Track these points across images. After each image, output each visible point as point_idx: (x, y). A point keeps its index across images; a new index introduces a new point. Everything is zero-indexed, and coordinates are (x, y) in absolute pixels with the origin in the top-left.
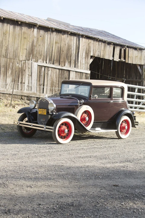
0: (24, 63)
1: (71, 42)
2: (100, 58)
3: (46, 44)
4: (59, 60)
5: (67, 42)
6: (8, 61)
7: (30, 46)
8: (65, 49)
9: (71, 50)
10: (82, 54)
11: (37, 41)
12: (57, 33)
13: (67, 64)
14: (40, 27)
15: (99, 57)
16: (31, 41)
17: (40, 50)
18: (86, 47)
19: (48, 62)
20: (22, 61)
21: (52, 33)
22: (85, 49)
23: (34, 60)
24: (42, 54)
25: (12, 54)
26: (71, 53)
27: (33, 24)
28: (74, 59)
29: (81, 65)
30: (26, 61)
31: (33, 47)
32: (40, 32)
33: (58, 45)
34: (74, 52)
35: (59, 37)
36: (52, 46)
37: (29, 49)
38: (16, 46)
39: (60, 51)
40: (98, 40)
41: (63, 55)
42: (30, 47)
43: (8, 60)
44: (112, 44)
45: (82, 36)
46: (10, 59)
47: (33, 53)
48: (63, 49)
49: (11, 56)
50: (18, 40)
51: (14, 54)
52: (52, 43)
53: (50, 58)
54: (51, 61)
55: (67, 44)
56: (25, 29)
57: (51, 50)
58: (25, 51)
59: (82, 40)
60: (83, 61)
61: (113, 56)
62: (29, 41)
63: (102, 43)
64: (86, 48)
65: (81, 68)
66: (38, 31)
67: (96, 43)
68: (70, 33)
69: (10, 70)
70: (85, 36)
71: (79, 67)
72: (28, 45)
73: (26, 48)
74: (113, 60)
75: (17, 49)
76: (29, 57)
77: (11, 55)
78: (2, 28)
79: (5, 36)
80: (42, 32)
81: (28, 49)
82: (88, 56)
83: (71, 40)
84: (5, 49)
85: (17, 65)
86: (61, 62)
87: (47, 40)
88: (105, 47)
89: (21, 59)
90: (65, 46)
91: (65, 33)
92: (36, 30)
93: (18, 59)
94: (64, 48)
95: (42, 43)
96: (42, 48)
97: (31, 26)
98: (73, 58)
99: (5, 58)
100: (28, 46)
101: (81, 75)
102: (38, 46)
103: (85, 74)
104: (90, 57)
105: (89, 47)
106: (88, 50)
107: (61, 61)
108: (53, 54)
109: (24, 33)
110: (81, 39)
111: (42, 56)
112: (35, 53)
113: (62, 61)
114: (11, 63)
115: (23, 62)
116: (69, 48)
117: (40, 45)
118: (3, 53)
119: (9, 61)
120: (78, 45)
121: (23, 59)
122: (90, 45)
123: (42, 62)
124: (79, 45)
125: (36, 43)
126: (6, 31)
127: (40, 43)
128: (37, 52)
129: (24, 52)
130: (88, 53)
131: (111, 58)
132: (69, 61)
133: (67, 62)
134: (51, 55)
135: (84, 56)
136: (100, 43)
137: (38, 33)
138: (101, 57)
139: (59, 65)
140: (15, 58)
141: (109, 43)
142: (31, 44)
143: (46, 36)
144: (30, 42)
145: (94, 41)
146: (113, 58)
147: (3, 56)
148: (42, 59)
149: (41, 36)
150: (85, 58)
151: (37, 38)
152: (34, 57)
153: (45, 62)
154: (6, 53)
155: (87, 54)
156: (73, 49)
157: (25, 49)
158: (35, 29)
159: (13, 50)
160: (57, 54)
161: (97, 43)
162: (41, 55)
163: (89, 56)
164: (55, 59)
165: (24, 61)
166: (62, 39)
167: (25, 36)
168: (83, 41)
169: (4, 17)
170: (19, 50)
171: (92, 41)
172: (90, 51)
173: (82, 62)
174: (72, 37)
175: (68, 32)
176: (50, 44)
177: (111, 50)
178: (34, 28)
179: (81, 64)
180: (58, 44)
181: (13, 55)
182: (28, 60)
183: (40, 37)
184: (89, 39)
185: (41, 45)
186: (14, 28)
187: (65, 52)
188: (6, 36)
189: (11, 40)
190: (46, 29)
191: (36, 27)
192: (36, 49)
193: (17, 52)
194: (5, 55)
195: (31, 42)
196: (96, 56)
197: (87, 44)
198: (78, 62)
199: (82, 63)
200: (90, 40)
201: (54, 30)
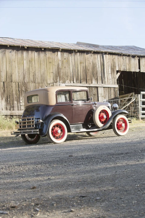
0: (52, 86)
1: (95, 61)
3: (71, 65)
4: (86, 79)
5: (91, 61)
6: (37, 86)
8: (90, 68)
10: (108, 70)
11: (62, 63)
12: (80, 53)
13: (94, 81)
14: (63, 51)
15: (125, 70)
16: (56, 64)
17: (66, 71)
18: (111, 62)
19: (75, 81)
20: (50, 84)
21: (75, 55)
22: (110, 65)
23: (62, 81)
24: (68, 75)
25: (40, 78)
26: (96, 71)
27: (56, 48)
28: (101, 75)
29: (108, 81)
30: (54, 84)
31: (59, 70)
32: (64, 55)
33: (82, 65)
34: (99, 69)
35: (83, 58)
36: (77, 66)
38: (42, 71)
39: (86, 70)
40: (122, 55)
41: (89, 73)
42: (56, 70)
43: (37, 84)
44: (137, 56)
45: (106, 53)
46: (39, 83)
47: (60, 75)
48: (88, 68)
49: (39, 81)
50: (44, 65)
51: (42, 78)
52: (77, 64)
53: (77, 77)
54: (78, 80)
55: (91, 63)
56: (49, 54)
57: (76, 70)
60: (110, 76)
61: (139, 68)
62: (54, 65)
63: (127, 57)
65: (109, 83)
66: (61, 54)
67: (120, 58)
68: (92, 52)
70: (108, 53)
71: (107, 83)
72: (54, 69)
73: (52, 72)
74: (140, 71)
75: (44, 74)
76: (57, 79)
77: (39, 80)
78: (28, 56)
79: (31, 63)
80: (66, 55)
81: (54, 72)
82: (114, 71)
83: (95, 58)
84: (33, 75)
86: (88, 81)
87: (72, 62)
88: (129, 60)
89: (49, 82)
90: (90, 65)
91: (88, 53)
92: (59, 53)
93: (46, 82)
95: (67, 65)
96: (67, 70)
97: (54, 50)
98: (99, 75)
99: (34, 83)
101: (109, 90)
102: (63, 68)
103: (113, 88)
104: (116, 72)
105: (114, 63)
106: (113, 65)
107: (88, 79)
108: (79, 73)
109: (49, 58)
110: (104, 56)
111: (69, 77)
112: (62, 74)
113: (89, 79)
114: (40, 87)
116: (94, 67)
117: (65, 67)
118: (31, 79)
119: (38, 85)
120: (102, 62)
121: (51, 82)
122: (114, 61)
123: (70, 82)
124: (104, 62)
125: (61, 65)
126: (32, 59)
127: (65, 65)
128: (63, 74)
129: (51, 75)
130: (114, 68)
131: (138, 70)
132: (96, 78)
133: (94, 79)
134: (77, 75)
135: (110, 72)
136: (124, 57)
137: (62, 56)
138: (127, 71)
139: (87, 83)
140: (43, 82)
141: (134, 57)
142: (56, 67)
143: (70, 58)
145: (118, 56)
146: (139, 70)
147: (32, 81)
148: (69, 79)
149: (65, 59)
150: (112, 74)
151: (62, 61)
152: (61, 79)
153: (72, 82)
154: (34, 78)
155: (113, 69)
156: (98, 66)
157: (51, 72)
159: (40, 75)
160: (83, 73)
161: (122, 58)
162: (67, 77)
164: (82, 78)
165: (52, 83)
166: (86, 58)
167: (50, 60)
168: (107, 57)
169: (27, 46)
170: (46, 75)
171: (116, 57)
172: (116, 67)
173: (108, 77)
174: (96, 56)
175: (91, 51)
176: (75, 65)
177: (136, 63)
178: (57, 52)
179: (108, 80)
180: (82, 64)
182: (56, 83)
185: (67, 67)
186: (39, 55)
187: (91, 70)
188: (32, 63)
189: (37, 66)
190: (70, 51)
191: (59, 51)
192: (62, 71)
193: (44, 76)
194: (34, 80)
195: (56, 65)
196: (122, 70)
197: (111, 60)
198: (104, 78)
199: (109, 79)
200: (113, 56)
201: (77, 51)
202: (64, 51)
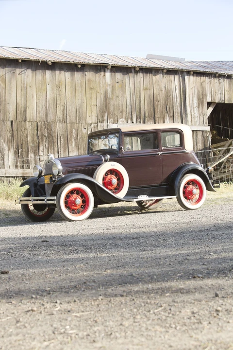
0: (95, 128)
1: (170, 85)
2: (224, 103)
3: (128, 93)
4: (153, 116)
5: (163, 85)
6: (69, 128)
7: (103, 100)
8: (161, 97)
9: (171, 97)
10: (192, 100)
11: (113, 90)
12: (144, 74)
13: (167, 119)
14: (114, 69)
16: (102, 91)
17: (119, 103)
18: (197, 89)
19: (134, 120)
20: (91, 124)
21: (135, 76)
22: (196, 93)
23: (112, 120)
24: (123, 110)
25: (74, 115)
26: (172, 103)
27: (102, 65)
28: (179, 110)
29: (193, 120)
30: (99, 124)
31: (107, 101)
32: (116, 76)
33: (148, 92)
34: (177, 99)
35: (148, 80)
36: (138, 95)
37: (101, 104)
38: (79, 102)
39: (153, 102)
40: (217, 75)
41: (159, 106)
42: (102, 102)
43: (69, 125)
45: (188, 73)
46: (71, 123)
47: (109, 109)
48: (158, 98)
49: (73, 119)
50: (81, 92)
51: (78, 115)
52: (138, 91)
53: (138, 113)
54: (140, 118)
55: (164, 89)
56: (89, 75)
57: (137, 101)
58: (94, 109)
59: (189, 80)
60: (196, 112)
62: (98, 92)
63: (226, 80)
64: (198, 91)
65: (193, 124)
66: (111, 75)
67: (214, 80)
68: (165, 71)
69: (73, 140)
70: (192, 73)
71: (190, 123)
73: (95, 104)
75: (81, 107)
76: (103, 117)
77: (72, 117)
78: (53, 78)
79: (58, 90)
80: (119, 76)
81: (99, 105)
82: (202, 103)
83: (170, 81)
84: (62, 109)
85: (84, 131)
86: (157, 119)
87: (129, 87)
88: (230, 85)
89: (89, 122)
90: (160, 92)
91: (158, 73)
92: (108, 74)
93: (84, 122)
94: (160, 96)
95: (121, 92)
96: (122, 101)
97: (99, 68)
98: (177, 109)
99: (63, 123)
100: (98, 100)
101: (195, 135)
102: (114, 97)
103: (201, 132)
104: (206, 105)
105: (203, 89)
106: (201, 93)
107: (156, 116)
108: (141, 107)
109: (89, 81)
110: (186, 77)
111: (124, 114)
112: (111, 109)
113: (159, 116)
114: (74, 130)
115: (93, 126)
116: (168, 95)
117: (118, 96)
118: (58, 116)
119: (71, 127)
120: (183, 88)
121: (94, 122)
122: (204, 86)
123: (125, 122)
124: (185, 87)
125: (111, 93)
126: (60, 82)
127: (118, 92)
128: (114, 108)
130: (203, 98)
132: (171, 115)
133: (168, 117)
134: (138, 110)
135: (196, 104)
136: (222, 80)
137: (112, 78)
138: (226, 103)
139: (155, 123)
140: (79, 122)
142: (102, 96)
143: (127, 80)
144: (101, 94)
145: (209, 78)
147: (60, 120)
148: (124, 117)
149: (118, 82)
150: (199, 107)
151: (113, 86)
152: (111, 116)
153: (129, 121)
154: (63, 115)
155: (201, 100)
156: (174, 95)
157: (94, 105)
158: (106, 73)
159: (74, 110)
160: (148, 106)
161: (216, 80)
162: (122, 112)
163: (205, 102)
164: (147, 115)
166: (154, 82)
167: (92, 85)
169: (52, 60)
170: (84, 109)
171: (206, 79)
172: (206, 95)
173: (193, 114)
174: (172, 77)
175: (162, 70)
176: (136, 93)
178: (105, 71)
179: (193, 118)
180: (148, 91)
181: (76, 117)
182: (102, 122)
183: (117, 84)
184: (201, 76)
185: (120, 96)
186: (72, 76)
187: (162, 102)
188: (60, 89)
189: (69, 94)
190: (126, 70)
191: (108, 69)
192: (112, 103)
193: (81, 112)
194: (63, 118)
195: (102, 93)
196: (217, 102)
197: (199, 85)
198: (186, 115)
199: (194, 116)
200: (202, 78)
201: (138, 69)
202: (116, 69)
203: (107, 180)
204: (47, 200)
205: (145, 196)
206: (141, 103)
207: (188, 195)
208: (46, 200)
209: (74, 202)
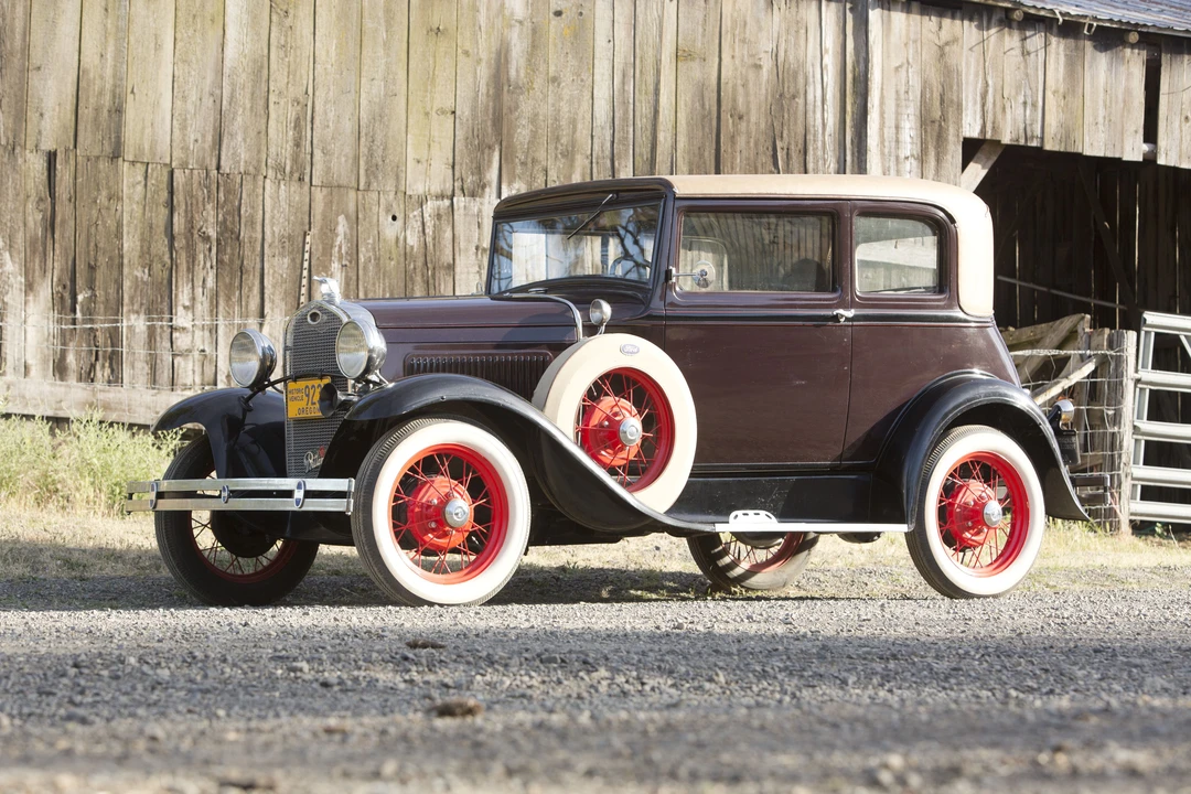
0: (439, 216)
1: (796, 44)
2: (1039, 150)
3: (602, 68)
5: (766, 45)
6: (318, 208)
7: (483, 89)
8: (754, 99)
9: (800, 101)
10: (893, 126)
11: (534, 46)
15: (1035, 144)
16: (485, 49)
17: (558, 111)
18: (922, 72)
20: (422, 201)
22: (915, 94)
23: (520, 186)
24: (573, 143)
25: (348, 150)
26: (800, 130)
28: (833, 167)
30: (460, 201)
31: (506, 97)
33: (695, 70)
34: (824, 118)
35: (699, 15)
36: (650, 79)
37: (474, 109)
38: (371, 91)
39: (716, 118)
40: (1018, 15)
41: (741, 141)
42: (482, 98)
43: (319, 195)
44: (1133, 38)
46: (333, 188)
47: (511, 136)
48: (741, 100)
49: (341, 168)
50: (387, 45)
51: (364, 150)
52: (650, 61)
55: (767, 64)
57: (644, 109)
58: (443, 130)
59: (887, 26)
61: (1150, 134)
62: (466, 53)
63: (1054, 40)
64: (925, 85)
67: (1001, 39)
69: (335, 266)
72: (462, 87)
73: (449, 104)
74: (1150, 160)
75: (380, 116)
76: (479, 170)
77: (332, 160)
79: (280, 24)
81: (464, 111)
82: (940, 139)
83: (798, 27)
84: (292, 115)
85: (391, 230)
87: (612, 40)
88: (1074, 66)
89: (417, 188)
90: (751, 75)
93: (390, 186)
94: (747, 94)
95: (573, 62)
96: (570, 102)
98: (823, 161)
99: (295, 186)
100: (464, 91)
102: (539, 82)
104: (955, 152)
105: (949, 76)
106: (936, 96)
108: (661, 136)
110: (874, 15)
111: (581, 162)
112: (522, 134)
114: (341, 219)
115: (429, 207)
116: (786, 93)
117: (555, 80)
118: (273, 150)
119: (328, 204)
120: (856, 62)
121: (436, 188)
122: (952, 61)
124: (867, 61)
125: (522, 62)
127: (556, 59)
128: (534, 134)
129: (435, 133)
130: (944, 117)
131: (1134, 151)
134: (645, 151)
135: (908, 145)
136: (1036, 40)
138: (1048, 147)
140: (368, 184)
141: (1110, 37)
142: (484, 73)
143: (601, 5)
144: (479, 61)
145: (980, 27)
146: (1146, 147)
147: (280, 169)
149: (558, 13)
150: (922, 160)
151: (534, 31)
152: (519, 170)
154: (297, 145)
155: (933, 126)
156: (814, 92)
157: (442, 112)
159: (348, 126)
160: (690, 138)
161: (1012, 40)
162: (568, 155)
163: (951, 138)
165: (441, 196)
166: (727, 23)
167: (440, 16)
168: (894, 31)
170: (397, 124)
171: (963, 31)
172: (959, 107)
174: (808, 11)
176: (638, 69)
177: (1128, 91)
180: (695, 65)
181: (357, 159)
182: (473, 195)
183: (555, 21)
184: (941, 15)
185: (567, 77)
187: (757, 119)
188: (288, 22)
189: (328, 49)
192: (526, 106)
193: (379, 137)
194: (295, 159)
195: (484, 56)
196: (1006, 139)
197: (929, 55)
200: (947, 22)
203: (595, 421)
204: (309, 494)
205: (763, 513)
206: (661, 118)
207: (960, 526)
208: (299, 494)
209: (438, 515)
